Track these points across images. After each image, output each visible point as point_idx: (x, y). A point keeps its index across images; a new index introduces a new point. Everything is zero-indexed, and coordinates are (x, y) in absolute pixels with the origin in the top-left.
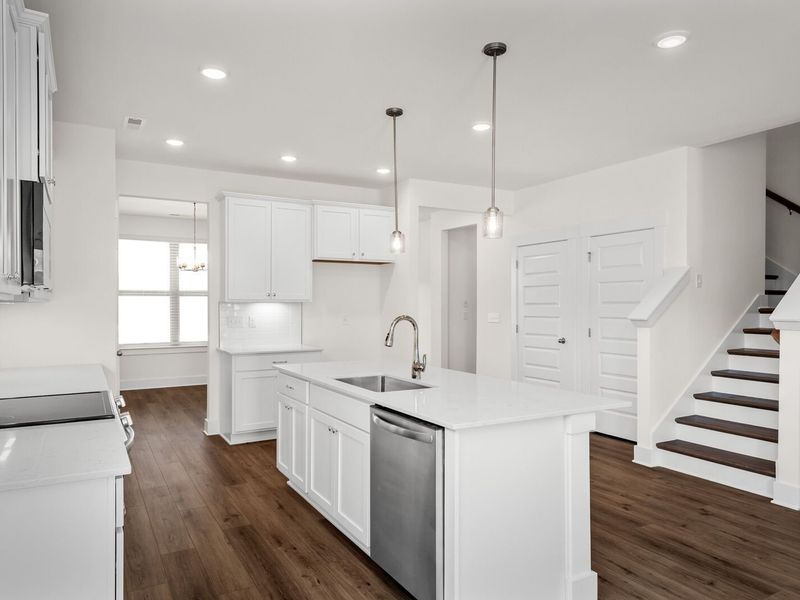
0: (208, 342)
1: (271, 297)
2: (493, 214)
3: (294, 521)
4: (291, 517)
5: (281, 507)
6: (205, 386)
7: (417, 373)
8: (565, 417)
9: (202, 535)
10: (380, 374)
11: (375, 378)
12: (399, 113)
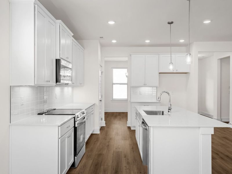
0: (127, 99)
1: (145, 85)
2: (188, 56)
3: (133, 152)
4: (133, 151)
5: (133, 148)
6: (127, 112)
7: (169, 111)
8: (199, 127)
9: (108, 151)
10: (162, 110)
11: (160, 111)
12: (172, 23)
